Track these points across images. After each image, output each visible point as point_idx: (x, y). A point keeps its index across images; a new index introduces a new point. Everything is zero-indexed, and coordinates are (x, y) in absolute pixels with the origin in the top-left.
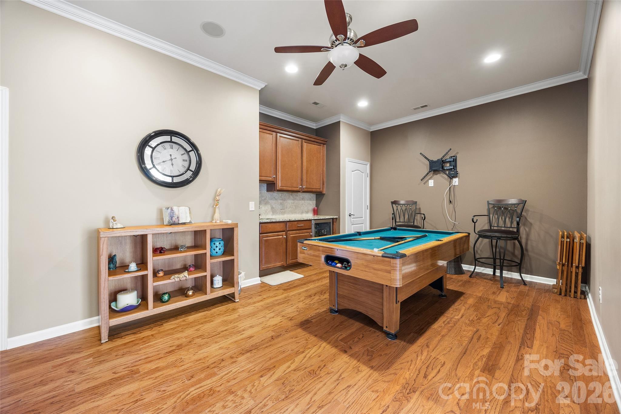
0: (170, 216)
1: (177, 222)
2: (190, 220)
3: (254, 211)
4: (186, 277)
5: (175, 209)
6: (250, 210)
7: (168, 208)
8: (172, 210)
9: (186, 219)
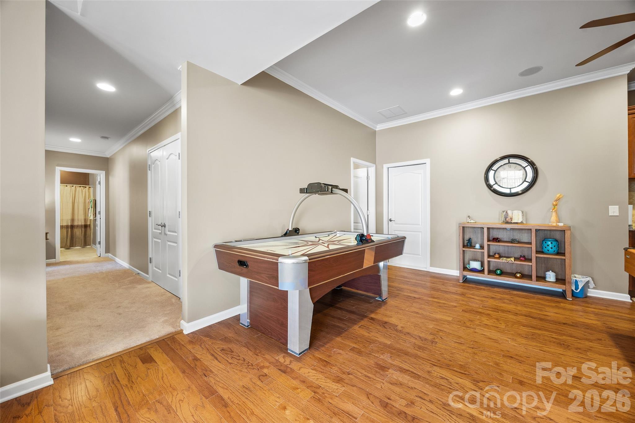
0: (505, 217)
1: (510, 221)
2: (521, 221)
3: (618, 216)
4: (512, 261)
5: (509, 212)
6: (610, 215)
7: (504, 211)
8: (507, 212)
9: (518, 220)
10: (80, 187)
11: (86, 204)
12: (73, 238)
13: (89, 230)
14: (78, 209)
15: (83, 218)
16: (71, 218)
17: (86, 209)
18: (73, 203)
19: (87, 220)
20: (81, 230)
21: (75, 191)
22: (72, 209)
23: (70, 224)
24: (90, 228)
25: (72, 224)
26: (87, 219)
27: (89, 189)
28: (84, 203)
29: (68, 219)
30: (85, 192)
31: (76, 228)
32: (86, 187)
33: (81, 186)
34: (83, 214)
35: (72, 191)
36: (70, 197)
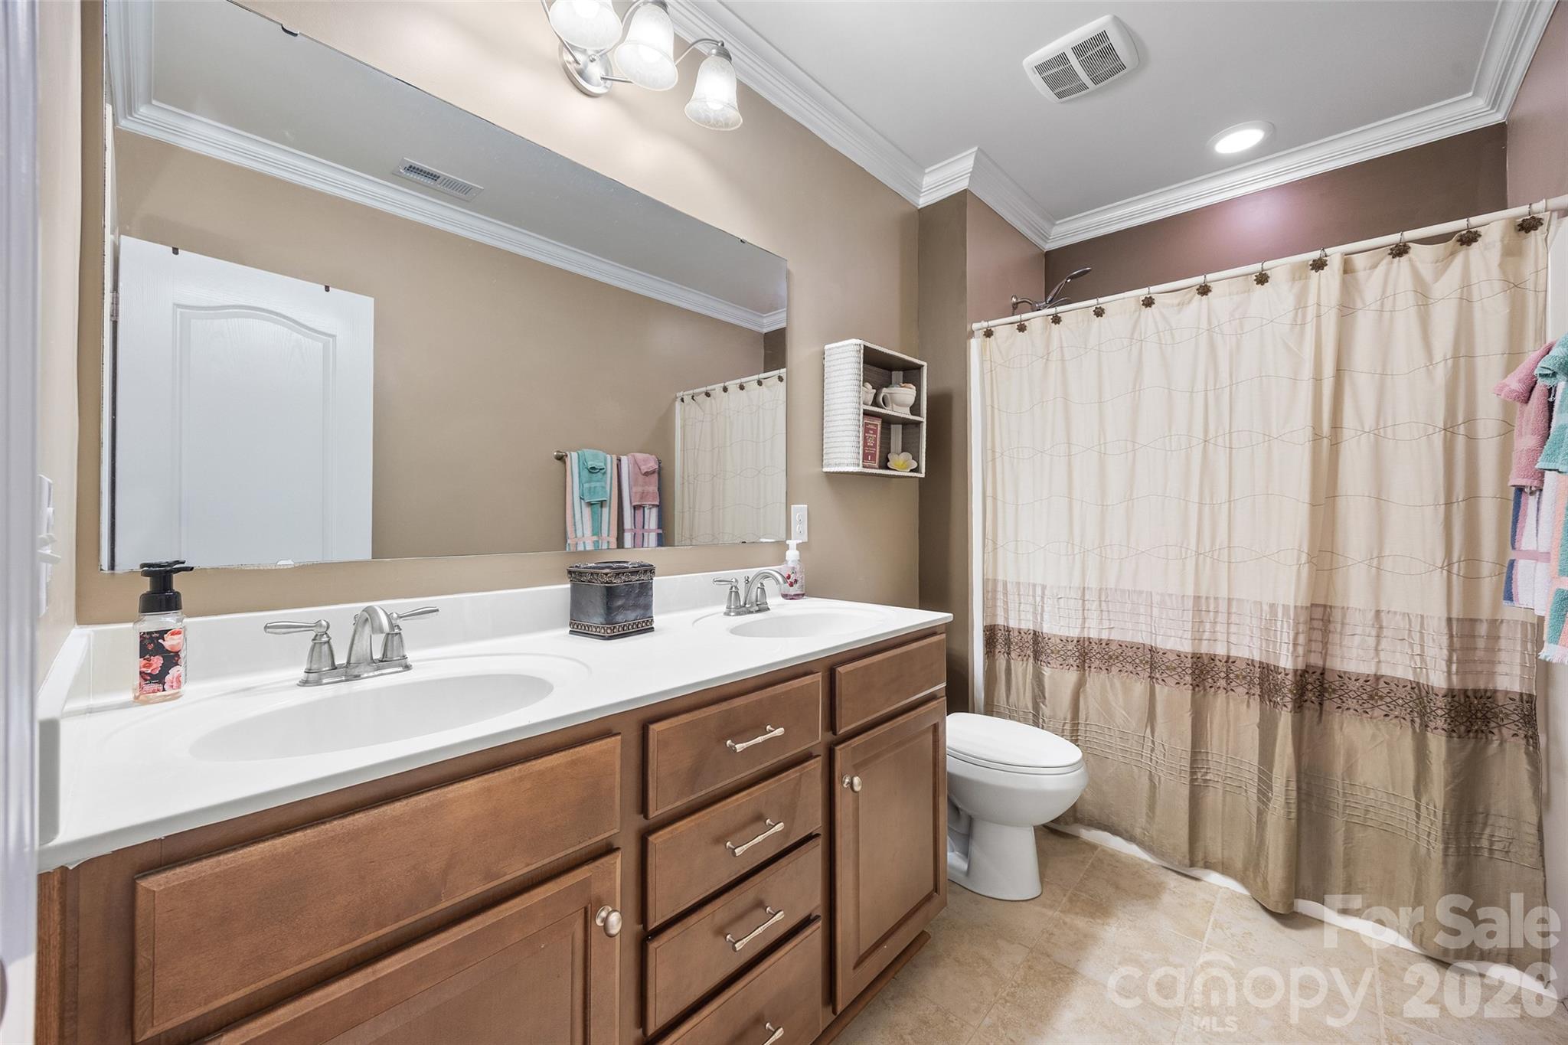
10: (1400, 251)
11: (1471, 438)
12: (1325, 805)
13: (1524, 765)
14: (1379, 499)
15: (1436, 612)
16: (1303, 601)
17: (1472, 497)
18: (1317, 437)
19: (1494, 637)
20: (1407, 743)
21: (1346, 310)
22: (1314, 505)
23: (1286, 661)
24: (1532, 739)
25: (1316, 660)
26: (1483, 629)
27: (1512, 252)
28: (1450, 430)
29: (1272, 606)
30: (1465, 302)
31: (1352, 704)
32: (1469, 238)
33: (1410, 235)
34: (1439, 560)
35: (1311, 312)
36: (1295, 379)
